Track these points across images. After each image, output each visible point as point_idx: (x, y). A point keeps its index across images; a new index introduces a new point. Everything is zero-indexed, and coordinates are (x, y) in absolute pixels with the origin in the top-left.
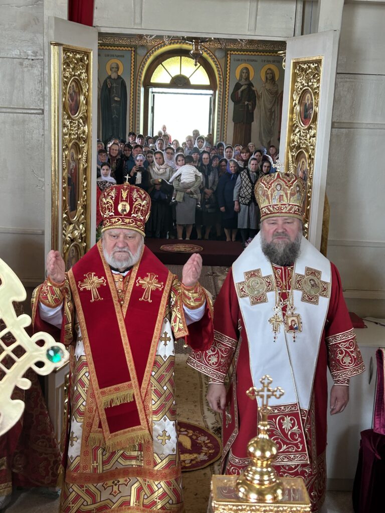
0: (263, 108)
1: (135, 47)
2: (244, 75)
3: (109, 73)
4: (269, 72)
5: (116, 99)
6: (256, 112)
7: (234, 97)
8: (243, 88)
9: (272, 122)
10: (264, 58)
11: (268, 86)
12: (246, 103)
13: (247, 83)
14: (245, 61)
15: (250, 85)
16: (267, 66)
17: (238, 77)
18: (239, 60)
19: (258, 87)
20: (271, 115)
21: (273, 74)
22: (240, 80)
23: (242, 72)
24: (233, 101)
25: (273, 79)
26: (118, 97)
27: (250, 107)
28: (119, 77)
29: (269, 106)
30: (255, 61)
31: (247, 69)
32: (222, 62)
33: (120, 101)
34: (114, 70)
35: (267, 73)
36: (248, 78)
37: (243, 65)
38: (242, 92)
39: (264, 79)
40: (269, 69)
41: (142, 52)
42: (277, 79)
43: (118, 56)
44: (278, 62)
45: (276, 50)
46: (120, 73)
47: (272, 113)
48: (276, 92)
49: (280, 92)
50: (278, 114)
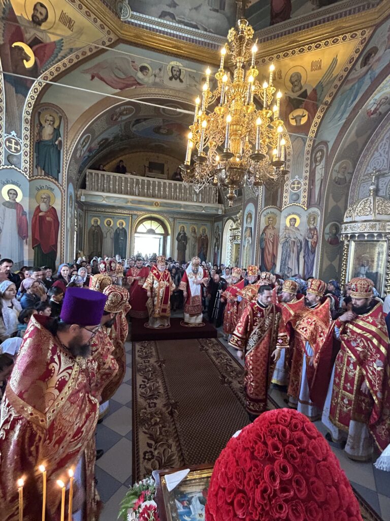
0: (190, 244)
1: (131, 214)
2: (182, 229)
3: (119, 226)
4: (193, 228)
6: (187, 246)
7: (177, 239)
8: (181, 235)
10: (191, 222)
11: (193, 235)
12: (183, 242)
13: (183, 233)
15: (185, 234)
16: (192, 226)
17: (179, 230)
18: (180, 223)
19: (188, 235)
21: (195, 229)
24: (177, 241)
25: (195, 231)
26: (122, 237)
27: (185, 243)
28: (123, 228)
29: (193, 243)
30: (187, 223)
31: (183, 227)
32: (172, 223)
33: (123, 240)
34: (121, 225)
36: (184, 231)
37: (182, 225)
38: (181, 237)
39: (191, 231)
41: (134, 217)
43: (123, 219)
44: (197, 224)
45: (196, 218)
46: (124, 226)
47: (194, 246)
48: (196, 237)
49: (198, 237)
50: (197, 247)
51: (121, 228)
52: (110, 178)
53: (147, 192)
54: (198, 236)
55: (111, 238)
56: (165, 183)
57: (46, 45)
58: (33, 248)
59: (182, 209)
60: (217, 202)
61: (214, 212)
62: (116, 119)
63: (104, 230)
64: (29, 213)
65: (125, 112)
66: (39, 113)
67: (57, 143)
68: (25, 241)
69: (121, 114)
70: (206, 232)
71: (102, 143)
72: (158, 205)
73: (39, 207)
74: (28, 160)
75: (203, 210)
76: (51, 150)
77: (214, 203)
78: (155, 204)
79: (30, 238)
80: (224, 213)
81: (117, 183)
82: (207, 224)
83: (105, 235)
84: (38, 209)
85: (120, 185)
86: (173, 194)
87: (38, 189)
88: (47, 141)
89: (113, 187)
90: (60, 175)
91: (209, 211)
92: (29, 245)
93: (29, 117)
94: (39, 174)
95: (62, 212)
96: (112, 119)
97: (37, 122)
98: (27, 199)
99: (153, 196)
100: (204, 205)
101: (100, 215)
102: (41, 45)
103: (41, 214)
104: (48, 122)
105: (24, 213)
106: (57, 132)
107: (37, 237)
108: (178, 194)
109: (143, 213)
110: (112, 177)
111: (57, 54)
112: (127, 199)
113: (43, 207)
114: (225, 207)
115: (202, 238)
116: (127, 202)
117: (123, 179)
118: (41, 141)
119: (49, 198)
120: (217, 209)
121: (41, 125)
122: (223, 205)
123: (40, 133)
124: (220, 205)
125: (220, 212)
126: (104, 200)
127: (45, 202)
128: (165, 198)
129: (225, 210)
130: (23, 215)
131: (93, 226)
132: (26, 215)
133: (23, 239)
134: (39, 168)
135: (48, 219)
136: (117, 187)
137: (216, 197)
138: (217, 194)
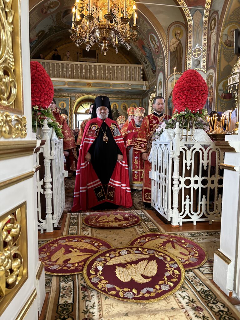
1: (71, 97)
3: (60, 107)
8: (114, 112)
10: (122, 101)
11: (124, 111)
12: (116, 118)
13: (115, 110)
15: (117, 111)
16: (123, 104)
18: (112, 102)
19: (120, 112)
21: (125, 106)
23: (113, 106)
25: (125, 109)
28: (64, 109)
30: (119, 102)
31: (115, 105)
34: (62, 106)
35: (123, 107)
36: (116, 108)
37: (114, 103)
39: (122, 109)
40: (124, 105)
41: (73, 99)
42: (127, 108)
43: (64, 100)
44: (127, 102)
45: (126, 97)
46: (65, 107)
51: (62, 108)
52: (50, 65)
53: (81, 74)
56: (95, 66)
59: (111, 88)
60: (142, 80)
61: (140, 88)
62: (46, 12)
65: (52, 6)
69: (49, 7)
71: (39, 35)
72: (90, 85)
75: (130, 87)
77: (139, 80)
78: (88, 85)
80: (148, 89)
81: (56, 69)
82: (135, 101)
85: (58, 70)
86: (102, 74)
89: (52, 72)
91: (135, 87)
96: (42, 11)
99: (86, 78)
100: (130, 83)
108: (107, 75)
109: (80, 94)
110: (51, 64)
112: (64, 81)
114: (148, 83)
116: (65, 85)
117: (60, 65)
120: (142, 86)
122: (147, 81)
124: (144, 82)
125: (144, 88)
128: (95, 78)
129: (149, 85)
136: (56, 72)
137: (141, 75)
138: (142, 72)
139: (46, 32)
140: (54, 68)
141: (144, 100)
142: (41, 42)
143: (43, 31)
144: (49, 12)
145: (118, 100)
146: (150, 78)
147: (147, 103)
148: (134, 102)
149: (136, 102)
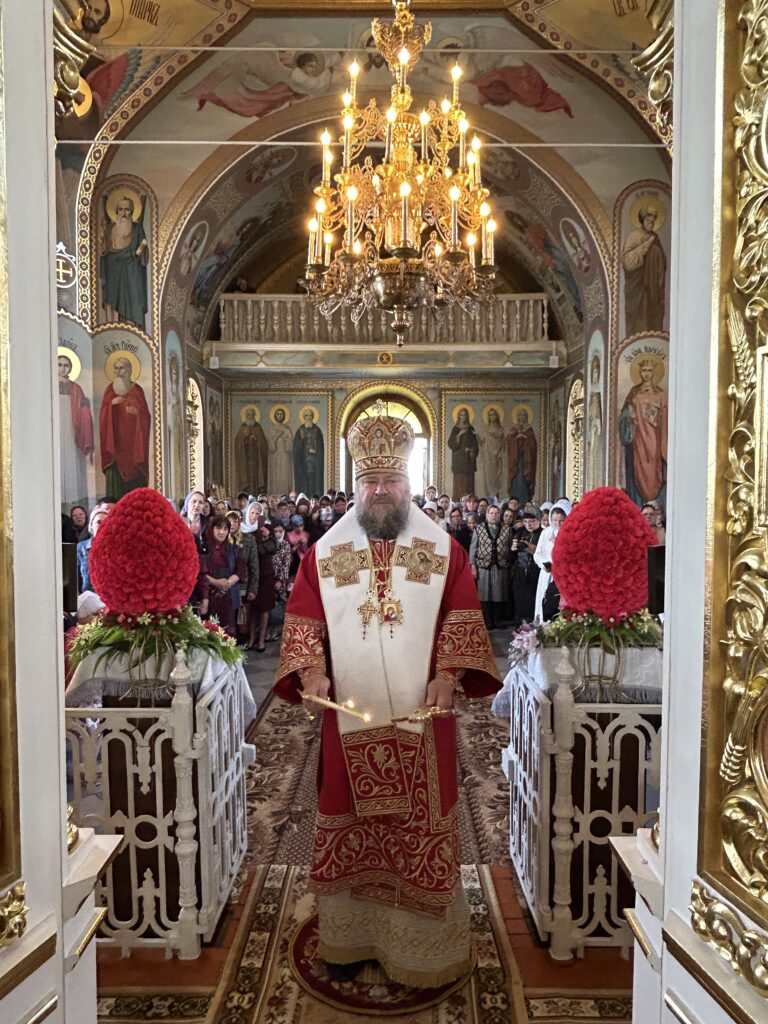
0: (486, 455)
1: (332, 391)
2: (462, 417)
3: (303, 421)
4: (492, 412)
5: (311, 451)
6: (479, 460)
7: (452, 443)
8: (461, 432)
9: (499, 470)
10: (486, 397)
11: (493, 429)
12: (467, 449)
13: (466, 426)
14: (462, 401)
15: (471, 428)
16: (489, 407)
17: (455, 420)
18: (455, 401)
19: (480, 431)
20: (497, 463)
21: (496, 414)
22: (458, 423)
23: (459, 414)
24: (451, 448)
25: (497, 421)
26: (313, 448)
27: (472, 454)
28: (314, 426)
29: (495, 452)
30: (476, 401)
31: (466, 410)
32: (436, 403)
33: (316, 454)
34: (308, 417)
35: (489, 415)
36: (467, 421)
37: (461, 406)
38: (461, 437)
39: (486, 421)
40: (492, 410)
41: (339, 396)
42: (501, 420)
43: (312, 403)
44: (502, 401)
45: (499, 387)
46: (315, 421)
47: (498, 461)
48: (502, 436)
49: (506, 435)
50: (505, 461)
51: (308, 425)
52: (273, 307)
53: (361, 330)
54: (507, 432)
55: (288, 453)
57: (110, 66)
58: (104, 472)
59: (451, 365)
60: (546, 337)
61: (540, 363)
62: (259, 179)
63: (270, 434)
64: (95, 401)
65: (275, 161)
66: (106, 198)
67: (139, 251)
68: (88, 457)
69: (267, 165)
70: (530, 420)
71: (245, 230)
72: (389, 359)
73: (111, 386)
74: (88, 294)
75: (509, 360)
76: (130, 269)
77: (536, 339)
78: (381, 359)
79: (97, 453)
80: (565, 365)
81: (289, 318)
82: (530, 397)
83: (272, 446)
84: (110, 392)
85: (296, 322)
87: (109, 352)
88: (121, 251)
89: (280, 328)
90: (148, 316)
91: (522, 362)
92: (96, 465)
93: (87, 210)
94: (110, 320)
95: (154, 394)
96: (249, 179)
97: (101, 215)
98: (90, 373)
99: (376, 340)
100: (508, 348)
101: (257, 398)
102: (101, 67)
103: (115, 401)
104: (121, 213)
105: (85, 402)
106: (138, 230)
107: (111, 449)
109: (360, 383)
110: (276, 305)
111: (132, 76)
112: (313, 352)
113: (120, 387)
114: (566, 345)
115: (519, 436)
116: (314, 361)
117: (303, 305)
118: (109, 253)
119: (128, 365)
120: (547, 356)
121: (108, 220)
122: (561, 343)
123: (107, 239)
124: (554, 344)
125: (554, 363)
126: (261, 361)
127: (122, 376)
129: (568, 355)
130: (82, 405)
131: (245, 425)
132: (88, 405)
133: (86, 454)
134: (109, 308)
135: (129, 409)
136: (289, 328)
137: (543, 322)
138: (545, 316)
139: (263, 221)
140: (286, 315)
141: (553, 395)
142: (248, 246)
143: (255, 221)
144: (267, 177)
145: (475, 397)
146: (570, 334)
147: (561, 405)
148: (523, 401)
149: (528, 401)
